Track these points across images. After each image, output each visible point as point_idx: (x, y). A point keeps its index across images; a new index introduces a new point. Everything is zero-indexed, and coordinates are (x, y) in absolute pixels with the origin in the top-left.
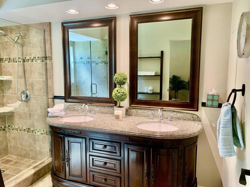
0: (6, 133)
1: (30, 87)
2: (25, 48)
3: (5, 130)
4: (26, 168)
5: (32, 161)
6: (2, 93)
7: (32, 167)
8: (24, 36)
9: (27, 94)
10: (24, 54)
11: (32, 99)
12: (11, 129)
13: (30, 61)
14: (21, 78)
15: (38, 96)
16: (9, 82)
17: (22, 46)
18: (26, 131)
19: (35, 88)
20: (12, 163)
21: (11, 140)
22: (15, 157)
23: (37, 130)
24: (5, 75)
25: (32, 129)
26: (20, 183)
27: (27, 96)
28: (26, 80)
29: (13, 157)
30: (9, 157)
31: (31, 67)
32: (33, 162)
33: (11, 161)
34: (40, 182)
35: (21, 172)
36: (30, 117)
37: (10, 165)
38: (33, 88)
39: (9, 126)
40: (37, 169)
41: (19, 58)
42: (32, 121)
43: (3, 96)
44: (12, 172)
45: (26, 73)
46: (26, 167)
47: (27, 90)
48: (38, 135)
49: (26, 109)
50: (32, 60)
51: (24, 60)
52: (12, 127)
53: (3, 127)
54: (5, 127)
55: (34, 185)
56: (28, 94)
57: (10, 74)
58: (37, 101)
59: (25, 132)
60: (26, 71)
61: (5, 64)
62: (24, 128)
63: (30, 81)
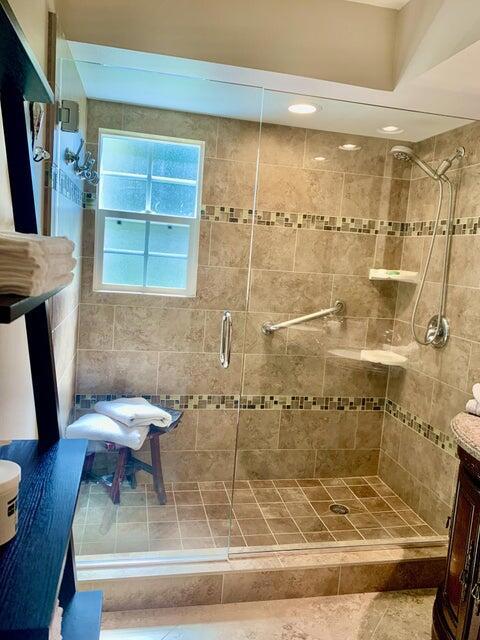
0: (380, 417)
1: (455, 308)
2: (463, 192)
3: (379, 408)
4: (395, 533)
5: (420, 522)
6: (390, 314)
7: (402, 540)
8: (467, 158)
9: (442, 326)
10: (458, 212)
11: (452, 343)
12: (393, 412)
13: (468, 230)
14: (438, 280)
15: (470, 337)
16: (409, 287)
17: (458, 185)
18: (422, 432)
19: (468, 312)
20: (373, 500)
21: (388, 440)
22: (387, 488)
23: (448, 439)
24: (406, 268)
25: (437, 432)
26: (352, 567)
27: (441, 334)
28: (447, 287)
29: (382, 488)
30: (374, 481)
31: (466, 250)
32: (420, 527)
33: (374, 495)
34: (410, 599)
35: (378, 537)
36: (439, 395)
37: (365, 503)
38: (461, 312)
39: (390, 403)
40: (413, 555)
41: (443, 223)
42: (441, 408)
43: (392, 322)
44: (360, 525)
45: (451, 266)
46: (396, 530)
47: (444, 317)
48: (448, 456)
49: (434, 370)
50: (475, 229)
51: (454, 227)
52: (395, 406)
53: (376, 400)
54: (382, 402)
55: (391, 595)
56: (447, 326)
57: (416, 268)
58: (464, 354)
59: (419, 431)
60: (454, 259)
61: (411, 239)
62: (419, 421)
63: (458, 288)
